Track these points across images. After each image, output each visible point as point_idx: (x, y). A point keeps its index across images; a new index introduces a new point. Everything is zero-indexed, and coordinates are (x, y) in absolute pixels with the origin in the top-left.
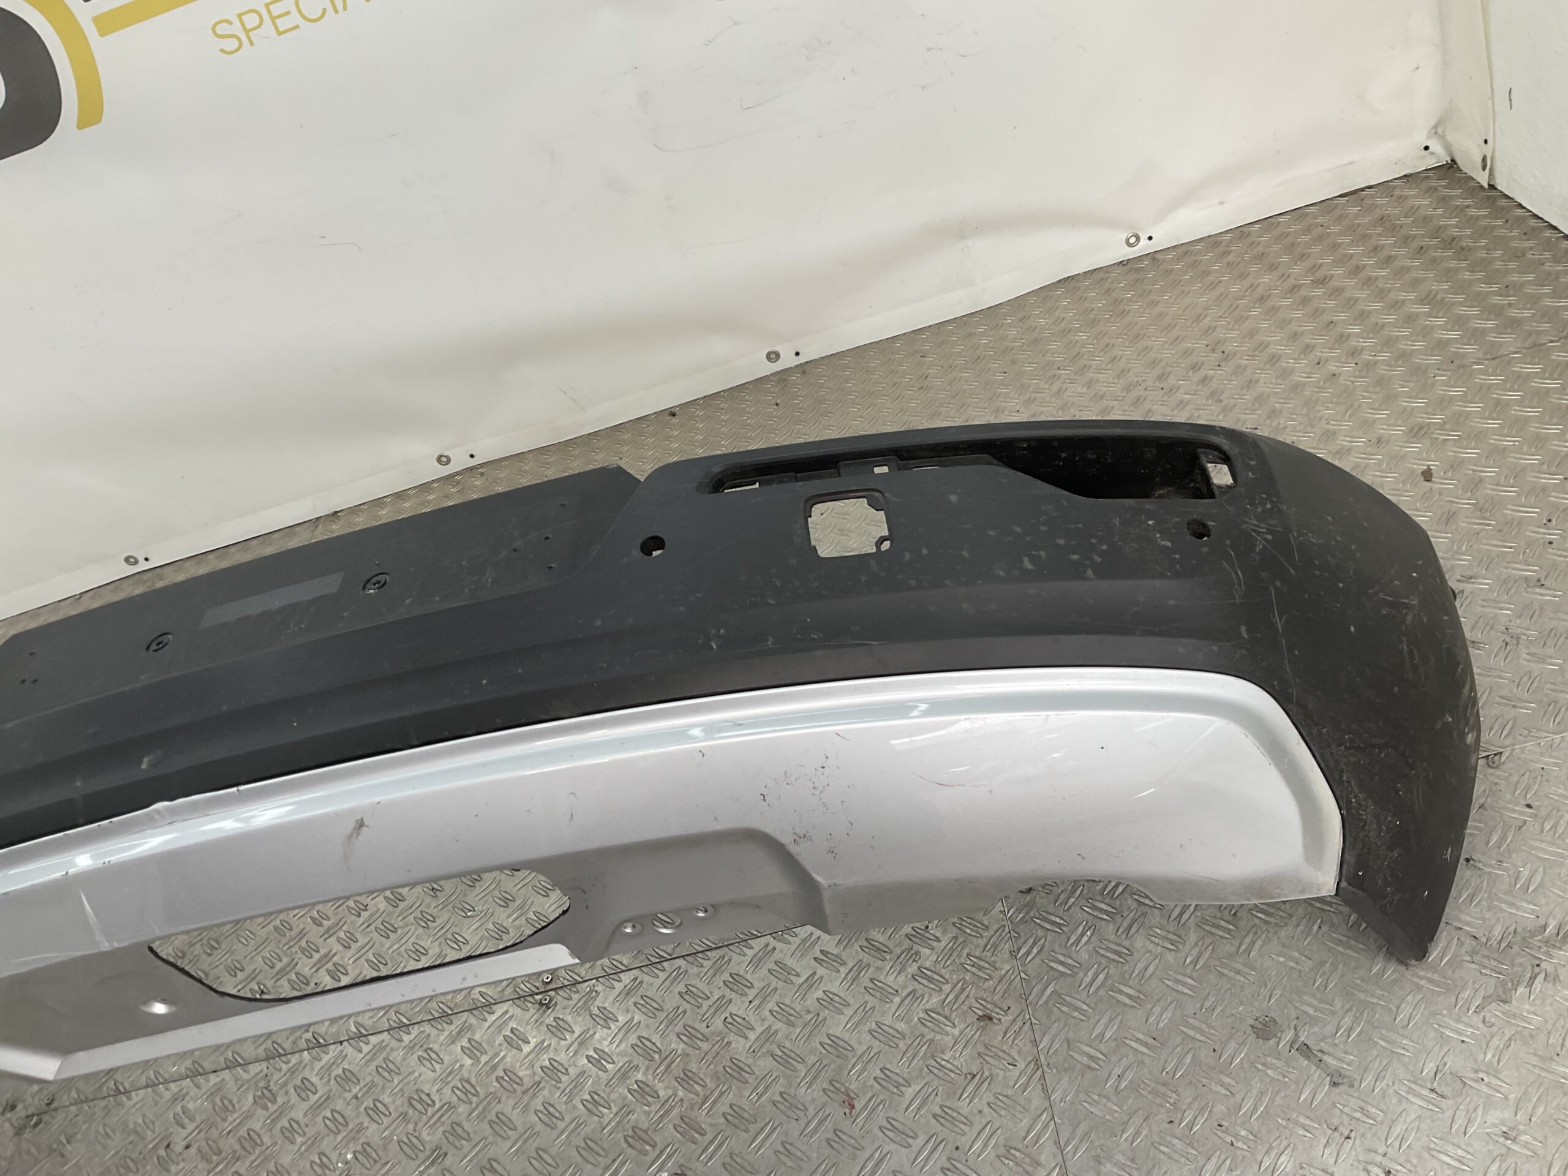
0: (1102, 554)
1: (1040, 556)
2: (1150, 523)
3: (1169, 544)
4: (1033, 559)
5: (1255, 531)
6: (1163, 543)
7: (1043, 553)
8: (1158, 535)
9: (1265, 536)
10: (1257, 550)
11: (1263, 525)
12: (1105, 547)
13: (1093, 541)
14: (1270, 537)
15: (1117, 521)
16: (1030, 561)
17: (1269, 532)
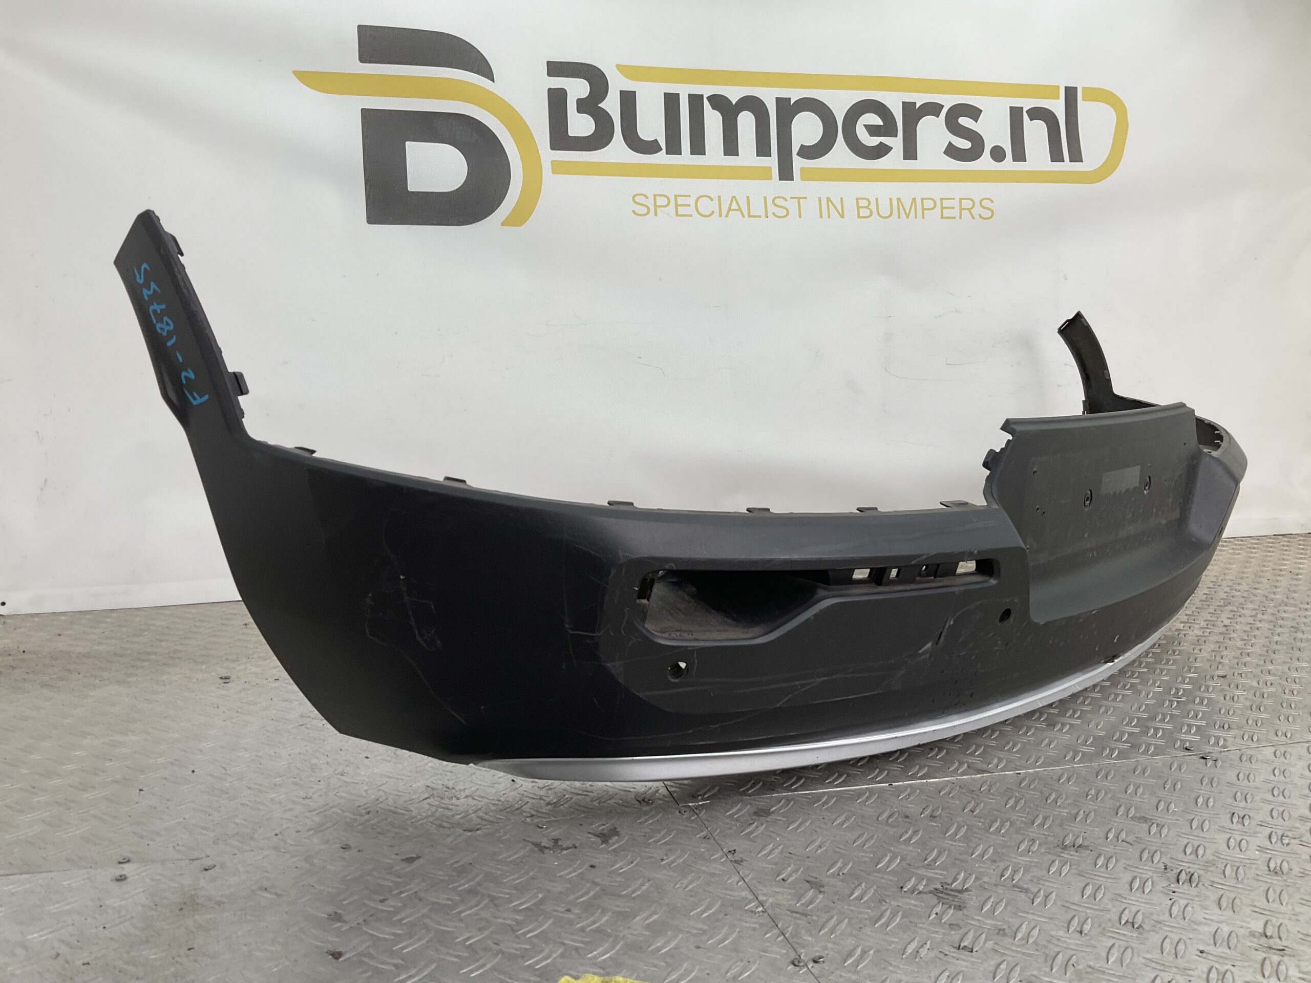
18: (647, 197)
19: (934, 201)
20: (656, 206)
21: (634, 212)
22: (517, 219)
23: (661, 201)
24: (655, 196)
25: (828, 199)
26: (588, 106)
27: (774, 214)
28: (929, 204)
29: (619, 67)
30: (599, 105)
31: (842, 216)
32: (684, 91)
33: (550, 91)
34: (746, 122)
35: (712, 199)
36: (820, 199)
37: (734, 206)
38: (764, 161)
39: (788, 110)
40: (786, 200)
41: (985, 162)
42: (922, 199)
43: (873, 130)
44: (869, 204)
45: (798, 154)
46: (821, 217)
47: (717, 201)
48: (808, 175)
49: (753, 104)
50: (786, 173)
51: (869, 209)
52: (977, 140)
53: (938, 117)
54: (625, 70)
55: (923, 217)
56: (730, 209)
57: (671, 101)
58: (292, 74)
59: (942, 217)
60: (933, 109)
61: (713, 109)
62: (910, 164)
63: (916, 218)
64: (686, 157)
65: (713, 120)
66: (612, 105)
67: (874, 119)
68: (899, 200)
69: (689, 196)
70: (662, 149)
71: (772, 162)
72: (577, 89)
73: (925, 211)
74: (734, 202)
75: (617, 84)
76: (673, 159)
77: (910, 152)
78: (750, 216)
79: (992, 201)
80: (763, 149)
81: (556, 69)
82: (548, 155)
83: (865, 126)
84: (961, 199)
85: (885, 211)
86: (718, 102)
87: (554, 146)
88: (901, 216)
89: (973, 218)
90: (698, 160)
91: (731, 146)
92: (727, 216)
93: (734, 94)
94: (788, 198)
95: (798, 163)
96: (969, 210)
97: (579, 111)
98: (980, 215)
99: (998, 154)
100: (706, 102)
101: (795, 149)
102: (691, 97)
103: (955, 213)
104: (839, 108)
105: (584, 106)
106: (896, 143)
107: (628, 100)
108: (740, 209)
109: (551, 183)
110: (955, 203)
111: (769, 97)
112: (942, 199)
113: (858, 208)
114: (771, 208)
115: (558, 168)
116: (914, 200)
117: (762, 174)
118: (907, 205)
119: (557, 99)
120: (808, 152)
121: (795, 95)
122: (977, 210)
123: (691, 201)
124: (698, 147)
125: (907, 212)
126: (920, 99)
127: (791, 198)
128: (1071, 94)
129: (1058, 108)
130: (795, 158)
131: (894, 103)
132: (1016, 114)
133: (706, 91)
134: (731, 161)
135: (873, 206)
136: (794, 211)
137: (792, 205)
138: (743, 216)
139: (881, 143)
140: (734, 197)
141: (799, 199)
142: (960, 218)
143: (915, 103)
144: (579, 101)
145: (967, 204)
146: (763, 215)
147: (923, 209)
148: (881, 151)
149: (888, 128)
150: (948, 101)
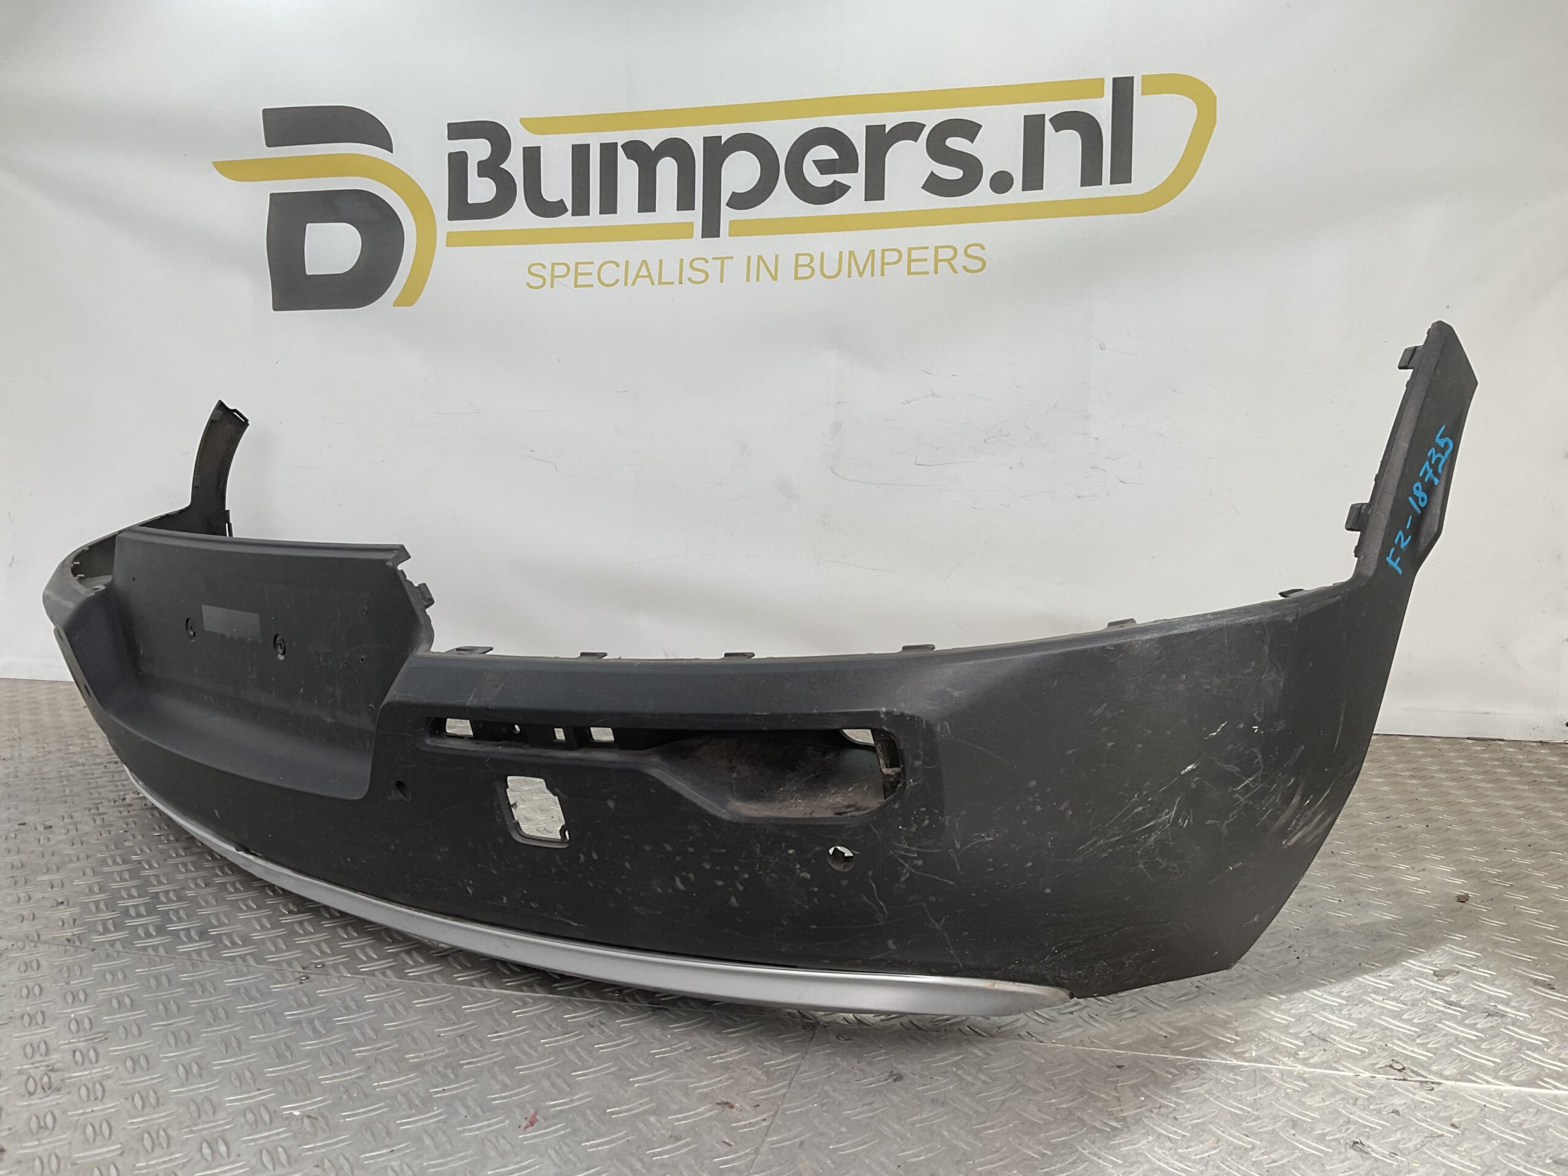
0: (744, 882)
1: (689, 878)
2: (790, 852)
3: (808, 876)
4: (685, 880)
5: (902, 857)
6: (802, 875)
7: (691, 876)
8: (798, 866)
9: (915, 862)
10: (903, 879)
11: (914, 849)
12: (747, 876)
13: (736, 868)
14: (920, 862)
15: (758, 849)
16: (682, 882)
17: (921, 856)
18: (544, 267)
19: (899, 251)
20: (553, 277)
21: (528, 284)
22: (408, 298)
23: (560, 270)
24: (553, 265)
25: (760, 258)
26: (491, 168)
27: (690, 279)
28: (891, 257)
29: (523, 121)
30: (501, 166)
31: (775, 278)
32: (594, 141)
33: (451, 156)
34: (667, 170)
35: (618, 265)
36: (749, 258)
37: (644, 272)
38: (686, 216)
39: (717, 151)
40: (707, 262)
41: (983, 194)
42: (883, 251)
43: (824, 167)
44: (812, 260)
45: (728, 205)
46: (748, 280)
47: (623, 267)
48: (738, 229)
49: (677, 149)
50: (711, 228)
51: (811, 268)
52: (972, 168)
53: (916, 141)
54: (528, 123)
55: (883, 274)
56: (637, 276)
57: (580, 153)
58: (212, 165)
59: (909, 273)
60: (910, 131)
61: (628, 158)
62: (875, 206)
63: (873, 275)
64: (595, 218)
65: (628, 171)
66: (514, 165)
67: (827, 153)
68: (851, 253)
69: (592, 263)
70: (568, 210)
71: (695, 216)
72: (479, 150)
73: (886, 266)
74: (644, 267)
75: (520, 140)
76: (581, 221)
77: (875, 190)
78: (660, 283)
79: (983, 248)
80: (685, 201)
81: (457, 131)
82: (444, 225)
83: (814, 161)
84: (937, 248)
85: (831, 268)
86: (635, 150)
87: (453, 215)
88: (852, 275)
89: (955, 271)
90: (608, 220)
91: (647, 201)
92: (633, 284)
93: (653, 138)
94: (709, 259)
95: (728, 215)
96: (949, 261)
97: (481, 174)
98: (965, 268)
99: (1001, 183)
100: (620, 151)
101: (725, 197)
102: (604, 147)
103: (929, 266)
104: (782, 142)
105: (484, 169)
106: (856, 181)
107: (532, 156)
108: (649, 276)
109: (444, 256)
110: (930, 254)
111: (695, 138)
112: (910, 249)
113: (797, 266)
114: (688, 272)
115: (454, 240)
116: (872, 252)
117: (681, 231)
118: (861, 260)
119: (457, 163)
120: (740, 201)
121: (726, 132)
122: (960, 261)
123: (593, 269)
124: (609, 205)
125: (861, 268)
126: (890, 120)
127: (714, 259)
128: (1123, 89)
129: (1102, 110)
130: (724, 208)
131: (855, 129)
132: (1034, 127)
133: (621, 137)
134: (647, 218)
135: (816, 264)
136: (714, 275)
137: (713, 268)
138: (653, 284)
139: (835, 181)
140: (644, 262)
141: (722, 259)
142: (936, 272)
143: (884, 126)
144: (480, 163)
145: (944, 254)
146: (677, 281)
147: (883, 264)
148: (836, 191)
149: (846, 161)
150: (931, 119)
